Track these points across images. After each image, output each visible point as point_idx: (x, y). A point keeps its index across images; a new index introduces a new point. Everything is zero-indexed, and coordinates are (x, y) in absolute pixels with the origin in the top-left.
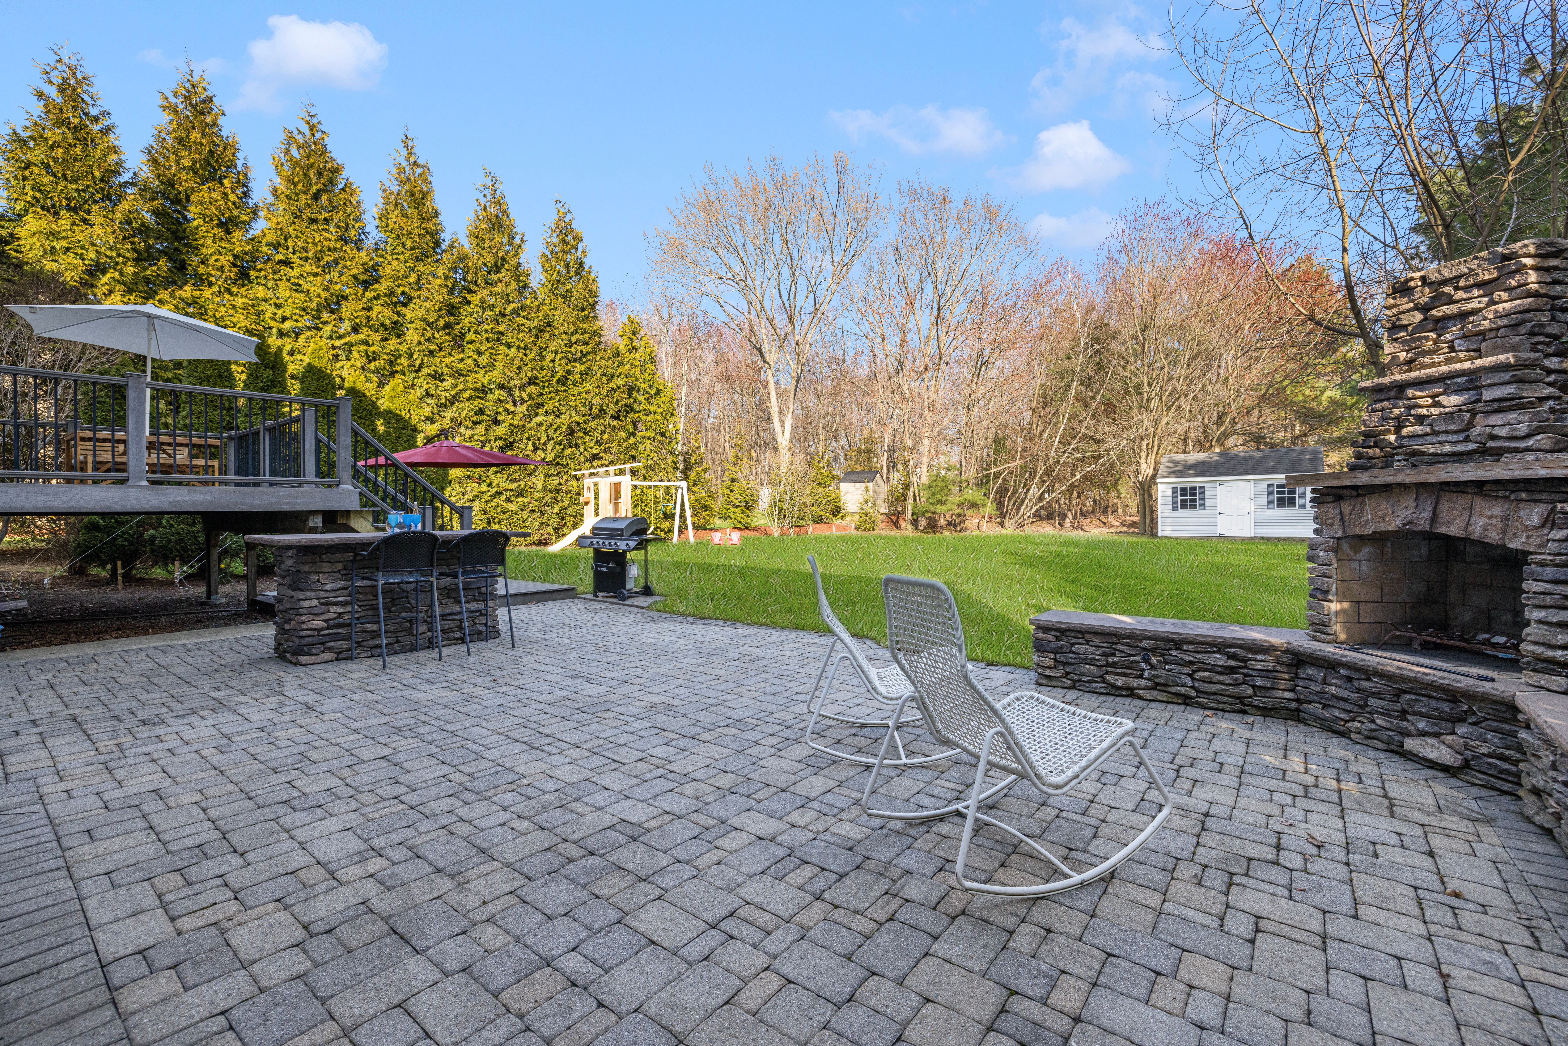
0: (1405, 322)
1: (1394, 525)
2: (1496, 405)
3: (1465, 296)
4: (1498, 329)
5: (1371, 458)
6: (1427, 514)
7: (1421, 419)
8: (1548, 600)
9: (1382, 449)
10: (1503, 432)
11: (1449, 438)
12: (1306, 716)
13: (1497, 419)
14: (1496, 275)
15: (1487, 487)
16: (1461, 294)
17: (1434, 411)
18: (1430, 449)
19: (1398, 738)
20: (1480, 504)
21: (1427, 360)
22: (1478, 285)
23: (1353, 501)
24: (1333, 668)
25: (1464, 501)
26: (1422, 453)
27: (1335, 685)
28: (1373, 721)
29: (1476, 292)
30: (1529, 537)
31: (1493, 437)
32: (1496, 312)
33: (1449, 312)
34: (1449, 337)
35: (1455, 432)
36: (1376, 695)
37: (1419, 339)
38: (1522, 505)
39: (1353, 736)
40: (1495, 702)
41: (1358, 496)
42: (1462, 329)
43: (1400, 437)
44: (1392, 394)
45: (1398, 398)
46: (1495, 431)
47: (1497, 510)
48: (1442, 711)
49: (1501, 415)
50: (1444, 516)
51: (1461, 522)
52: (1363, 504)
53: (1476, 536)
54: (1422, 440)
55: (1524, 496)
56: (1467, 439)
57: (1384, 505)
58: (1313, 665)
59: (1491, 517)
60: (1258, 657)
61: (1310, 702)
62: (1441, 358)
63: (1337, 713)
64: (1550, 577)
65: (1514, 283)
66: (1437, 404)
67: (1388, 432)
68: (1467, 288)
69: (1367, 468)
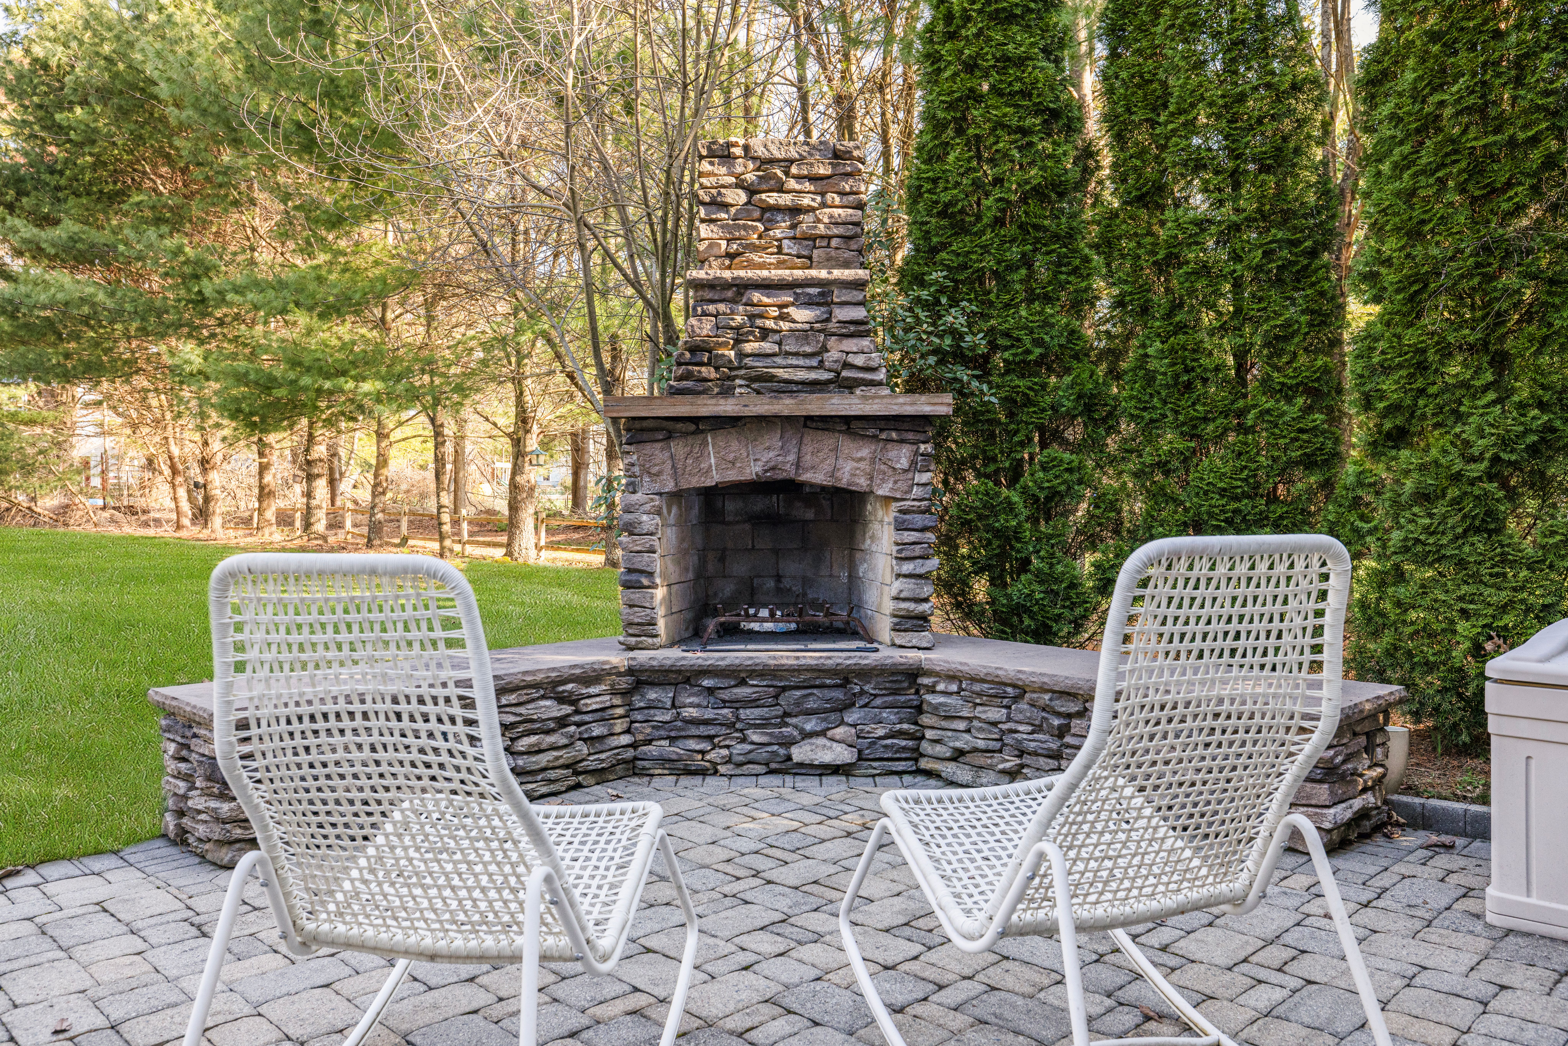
0: (729, 200)
1: (752, 470)
2: (852, 328)
3: (798, 187)
4: (830, 238)
5: (706, 380)
6: (792, 458)
7: (765, 333)
8: (918, 550)
9: (717, 369)
10: (859, 361)
11: (801, 362)
12: (646, 764)
13: (851, 345)
14: (829, 172)
15: (854, 425)
16: (792, 184)
17: (785, 326)
18: (781, 373)
19: (782, 751)
20: (847, 445)
21: (755, 257)
22: (813, 179)
23: (690, 440)
24: (687, 681)
25: (828, 441)
26: (771, 378)
27: (692, 705)
28: (744, 740)
29: (808, 186)
30: (896, 482)
31: (847, 365)
32: (831, 217)
33: (781, 202)
34: (778, 233)
35: (806, 355)
36: (752, 703)
37: (745, 227)
38: (889, 446)
39: (722, 769)
40: (893, 674)
41: (698, 432)
42: (793, 227)
43: (741, 355)
44: (730, 294)
45: (734, 301)
46: (851, 359)
47: (865, 451)
48: (838, 700)
49: (855, 341)
50: (808, 459)
51: (827, 466)
52: (705, 444)
53: (843, 484)
54: (769, 361)
55: (894, 435)
56: (821, 365)
57: (735, 445)
58: (652, 684)
59: (861, 459)
60: (592, 690)
61: (649, 742)
62: (773, 259)
63: (693, 744)
64: (919, 525)
65: (848, 189)
66: (783, 317)
67: (725, 345)
68: (799, 178)
69: (699, 393)
